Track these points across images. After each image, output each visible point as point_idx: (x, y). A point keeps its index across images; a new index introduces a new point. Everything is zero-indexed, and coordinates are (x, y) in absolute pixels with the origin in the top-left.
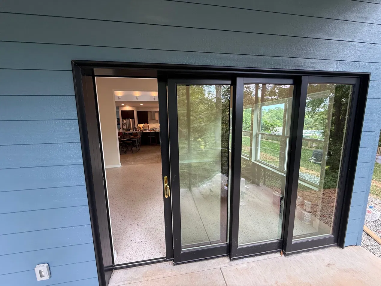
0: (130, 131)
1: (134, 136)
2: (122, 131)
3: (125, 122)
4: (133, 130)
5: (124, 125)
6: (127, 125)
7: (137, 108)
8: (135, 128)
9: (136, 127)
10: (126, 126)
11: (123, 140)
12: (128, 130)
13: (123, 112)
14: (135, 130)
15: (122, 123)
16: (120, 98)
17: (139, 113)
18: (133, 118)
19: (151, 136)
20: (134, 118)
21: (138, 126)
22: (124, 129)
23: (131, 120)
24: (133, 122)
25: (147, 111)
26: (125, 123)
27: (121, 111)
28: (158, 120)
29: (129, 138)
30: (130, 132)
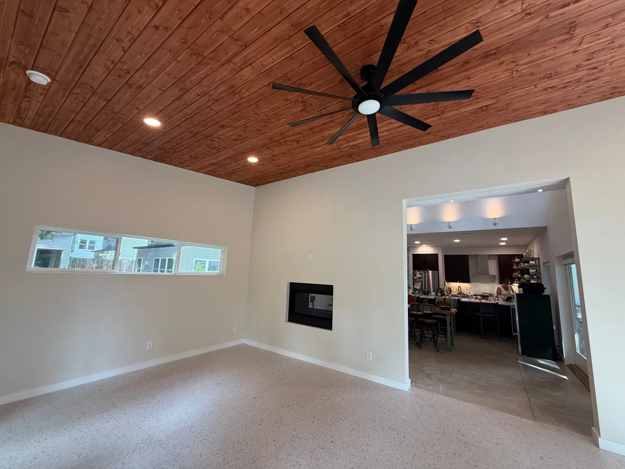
0: (428, 294)
1: (442, 309)
2: (412, 293)
3: (418, 275)
4: (436, 294)
5: (418, 282)
6: (422, 282)
7: (444, 248)
8: (439, 290)
9: (441, 286)
10: (420, 284)
11: (415, 313)
12: (425, 293)
13: (416, 257)
14: (440, 295)
15: (413, 278)
16: (414, 227)
17: (447, 258)
18: (435, 268)
19: (483, 313)
20: (437, 269)
21: (445, 285)
22: (417, 289)
23: (430, 272)
24: (436, 278)
25: (468, 255)
26: (419, 278)
27: (413, 255)
28: (494, 277)
29: (430, 312)
30: (430, 297)
